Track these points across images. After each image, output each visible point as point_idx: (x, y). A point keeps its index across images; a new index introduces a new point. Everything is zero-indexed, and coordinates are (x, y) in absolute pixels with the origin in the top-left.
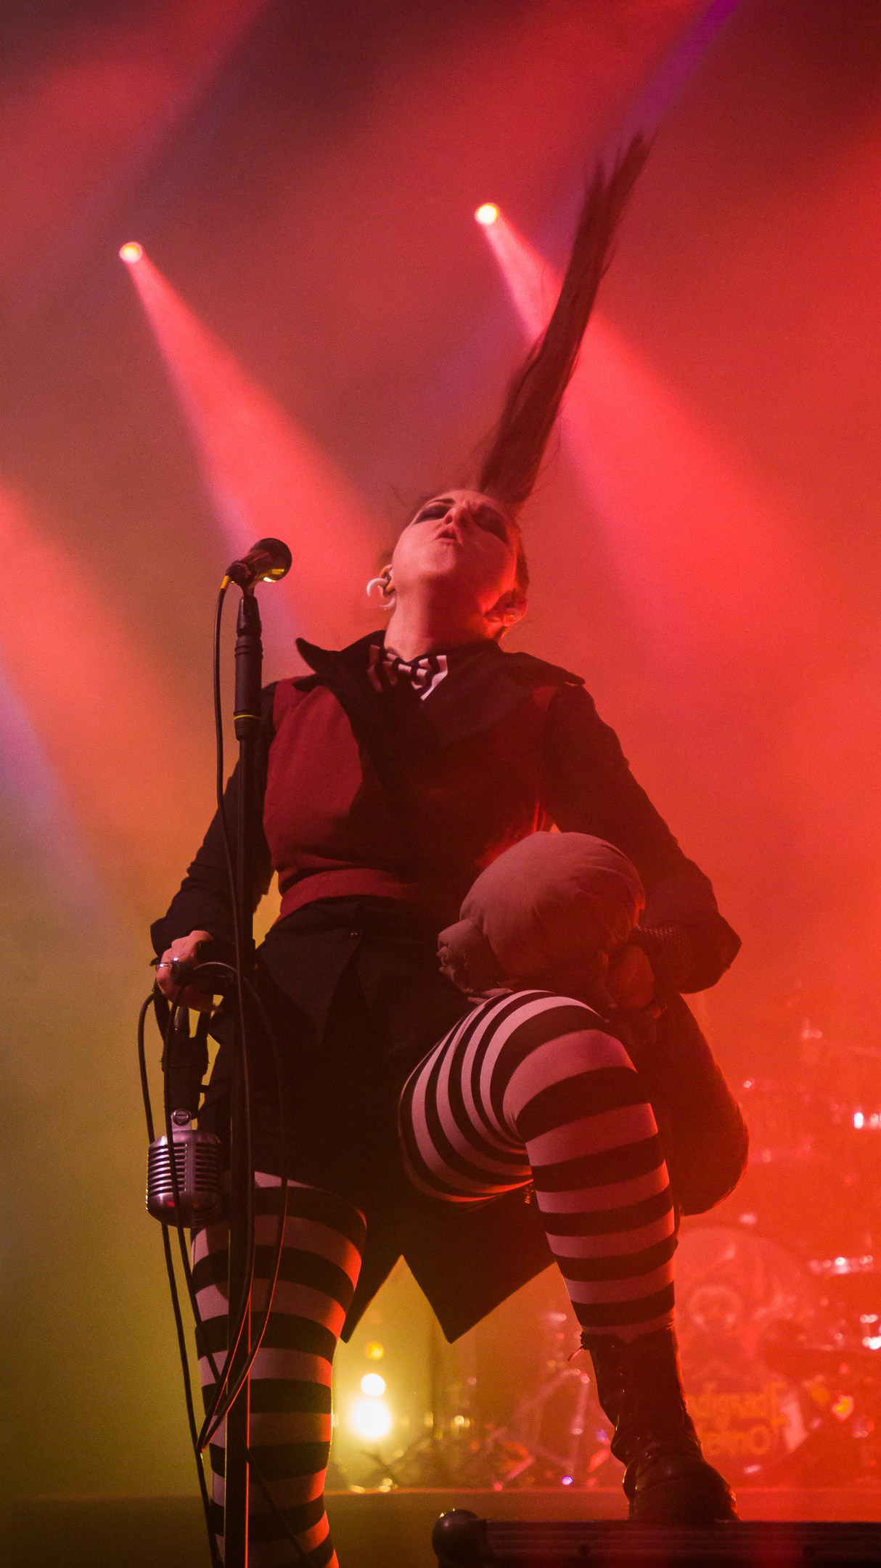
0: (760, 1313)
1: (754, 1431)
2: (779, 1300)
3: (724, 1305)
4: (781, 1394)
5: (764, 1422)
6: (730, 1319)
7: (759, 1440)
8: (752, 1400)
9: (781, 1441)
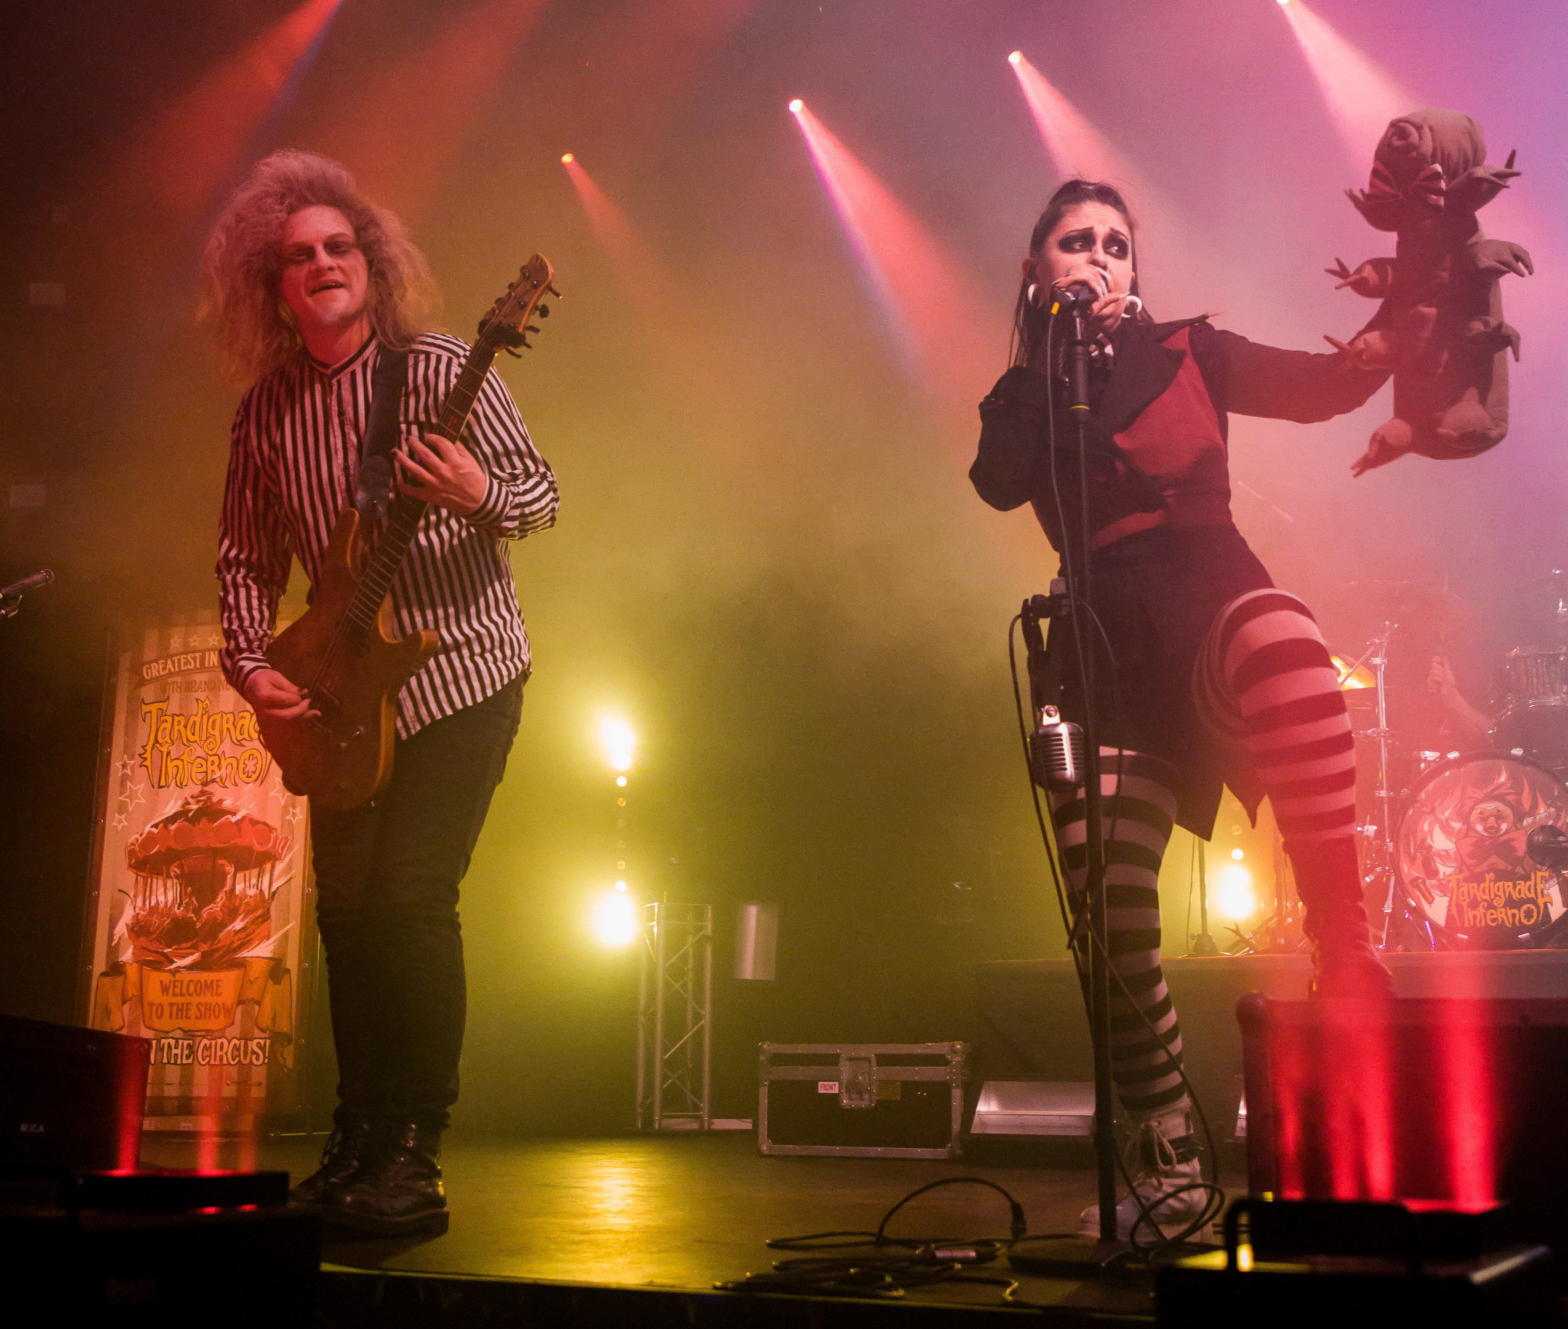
0: (1527, 822)
1: (1524, 908)
2: (1542, 811)
3: (1499, 817)
4: (1545, 880)
5: (1533, 901)
6: (1504, 826)
7: (1529, 914)
8: (1522, 885)
9: (1547, 914)
